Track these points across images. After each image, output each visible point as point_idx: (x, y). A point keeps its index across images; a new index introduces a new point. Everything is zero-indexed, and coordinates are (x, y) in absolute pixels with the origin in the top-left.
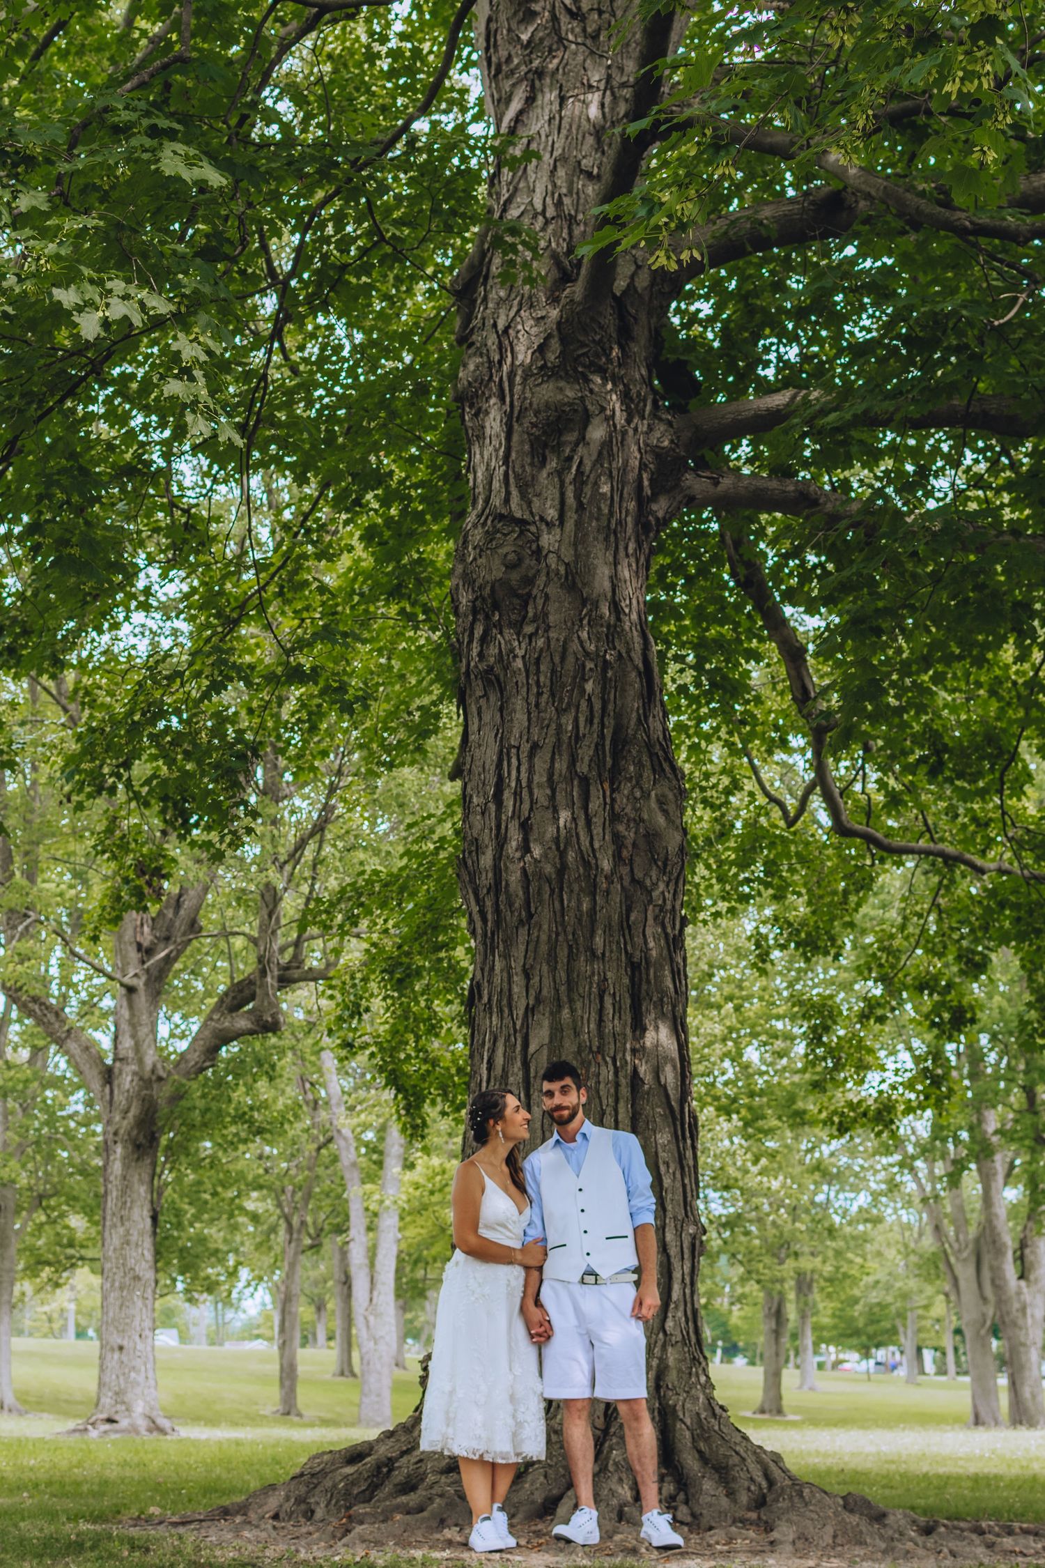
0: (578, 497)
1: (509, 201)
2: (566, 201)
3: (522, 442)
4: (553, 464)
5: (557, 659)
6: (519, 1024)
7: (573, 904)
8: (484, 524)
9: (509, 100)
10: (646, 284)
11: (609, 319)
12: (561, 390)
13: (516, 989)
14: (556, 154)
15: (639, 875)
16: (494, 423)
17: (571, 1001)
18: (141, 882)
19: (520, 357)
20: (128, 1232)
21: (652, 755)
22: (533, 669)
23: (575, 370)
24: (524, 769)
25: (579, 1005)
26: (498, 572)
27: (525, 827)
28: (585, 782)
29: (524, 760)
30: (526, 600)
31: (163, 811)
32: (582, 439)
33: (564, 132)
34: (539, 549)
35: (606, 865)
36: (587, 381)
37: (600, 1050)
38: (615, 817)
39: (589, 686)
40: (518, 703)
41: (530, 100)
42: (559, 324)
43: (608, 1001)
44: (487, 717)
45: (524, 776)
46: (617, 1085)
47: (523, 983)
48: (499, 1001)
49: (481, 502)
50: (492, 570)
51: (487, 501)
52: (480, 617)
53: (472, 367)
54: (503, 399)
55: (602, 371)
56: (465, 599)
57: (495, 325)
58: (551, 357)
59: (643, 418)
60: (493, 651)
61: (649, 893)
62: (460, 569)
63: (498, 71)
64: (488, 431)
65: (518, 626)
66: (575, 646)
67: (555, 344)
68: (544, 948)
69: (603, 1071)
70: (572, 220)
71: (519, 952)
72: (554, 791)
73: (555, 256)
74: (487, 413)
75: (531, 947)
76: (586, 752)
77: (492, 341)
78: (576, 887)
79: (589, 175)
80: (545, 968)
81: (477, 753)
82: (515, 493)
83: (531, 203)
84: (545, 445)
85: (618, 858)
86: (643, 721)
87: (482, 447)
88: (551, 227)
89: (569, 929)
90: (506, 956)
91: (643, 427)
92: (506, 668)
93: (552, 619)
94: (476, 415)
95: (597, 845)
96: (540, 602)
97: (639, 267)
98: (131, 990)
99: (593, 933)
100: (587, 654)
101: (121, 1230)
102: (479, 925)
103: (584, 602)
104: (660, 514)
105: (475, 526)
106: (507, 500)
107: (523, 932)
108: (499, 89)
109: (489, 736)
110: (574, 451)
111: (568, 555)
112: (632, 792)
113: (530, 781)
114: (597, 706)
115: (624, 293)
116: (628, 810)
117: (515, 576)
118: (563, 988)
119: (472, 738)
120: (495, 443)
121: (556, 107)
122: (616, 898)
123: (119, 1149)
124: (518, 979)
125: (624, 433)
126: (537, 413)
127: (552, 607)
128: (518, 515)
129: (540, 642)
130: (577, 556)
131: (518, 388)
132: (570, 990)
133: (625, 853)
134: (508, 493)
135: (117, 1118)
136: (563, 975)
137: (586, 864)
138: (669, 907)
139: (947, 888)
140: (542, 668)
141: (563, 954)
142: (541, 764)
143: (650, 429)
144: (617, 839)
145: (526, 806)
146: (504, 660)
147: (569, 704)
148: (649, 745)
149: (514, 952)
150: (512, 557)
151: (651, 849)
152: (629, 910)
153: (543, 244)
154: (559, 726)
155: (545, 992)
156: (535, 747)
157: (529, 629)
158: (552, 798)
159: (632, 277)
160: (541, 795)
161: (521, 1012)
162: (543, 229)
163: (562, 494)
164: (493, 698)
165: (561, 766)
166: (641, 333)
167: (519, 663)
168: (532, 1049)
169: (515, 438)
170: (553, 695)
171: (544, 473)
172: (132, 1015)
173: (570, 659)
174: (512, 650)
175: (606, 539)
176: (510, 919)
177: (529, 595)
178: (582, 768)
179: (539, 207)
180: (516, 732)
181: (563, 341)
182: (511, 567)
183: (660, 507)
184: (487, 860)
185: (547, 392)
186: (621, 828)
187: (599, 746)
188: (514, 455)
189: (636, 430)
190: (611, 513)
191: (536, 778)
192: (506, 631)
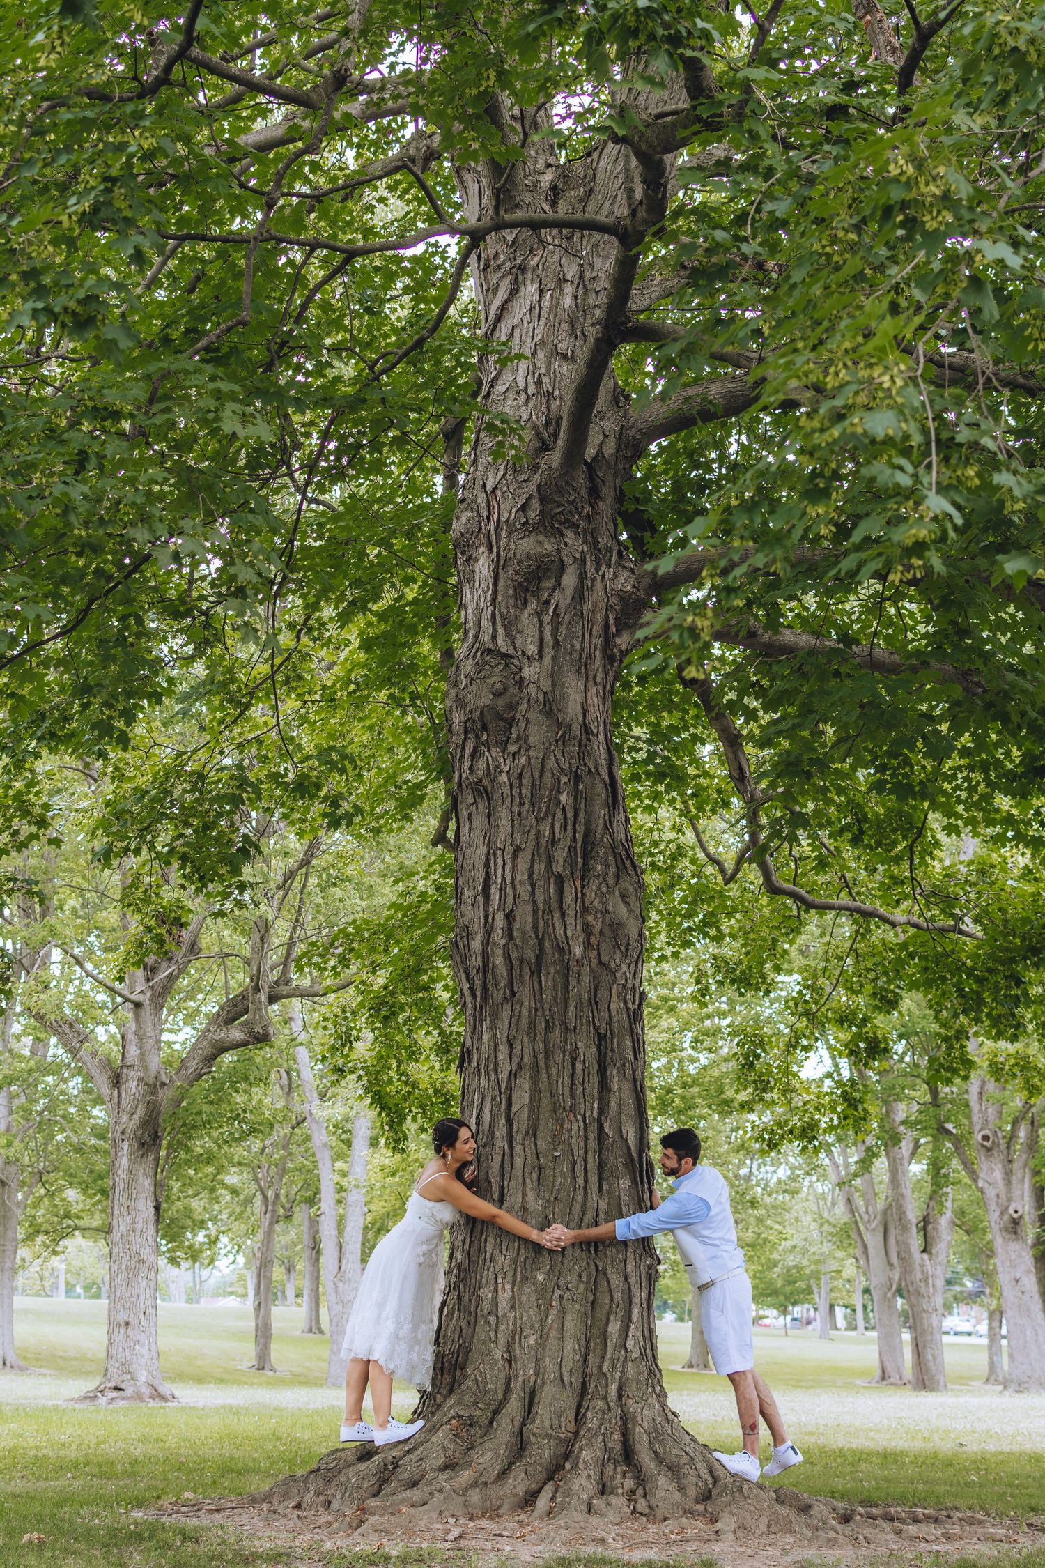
0: (554, 636)
1: (496, 378)
2: (545, 380)
3: (507, 587)
4: (533, 606)
5: (536, 775)
6: (503, 1086)
7: (550, 984)
8: (474, 657)
9: (496, 290)
10: (612, 451)
11: (581, 481)
12: (541, 543)
13: (501, 1057)
14: (537, 339)
15: (605, 958)
16: (483, 568)
17: (547, 1067)
18: (162, 930)
19: (506, 515)
20: (133, 1221)
21: (615, 855)
22: (516, 782)
23: (552, 526)
24: (508, 868)
25: (554, 1070)
26: (487, 699)
27: (509, 917)
28: (560, 880)
29: (509, 861)
30: (510, 723)
31: (182, 868)
32: (558, 584)
33: (543, 320)
34: (521, 680)
35: (578, 950)
36: (562, 535)
37: (573, 1109)
38: (585, 909)
39: (564, 798)
40: (503, 812)
41: (514, 292)
42: (539, 486)
43: (579, 1067)
44: (476, 822)
45: (508, 874)
46: (586, 1139)
47: (507, 1051)
48: (487, 1066)
49: (471, 636)
50: (480, 697)
51: (477, 636)
52: (471, 735)
53: (464, 520)
54: (491, 549)
55: (575, 526)
56: (458, 720)
57: (484, 486)
58: (533, 515)
59: (609, 566)
60: (481, 765)
61: (614, 973)
62: (453, 693)
63: (487, 266)
64: (477, 575)
65: (503, 745)
66: (551, 763)
67: (535, 504)
68: (525, 1022)
69: (575, 1127)
70: (549, 396)
71: (503, 1025)
72: (533, 888)
73: (535, 428)
74: (477, 560)
75: (514, 1020)
76: (561, 854)
77: (481, 498)
78: (552, 970)
79: (565, 357)
80: (526, 1039)
81: (468, 853)
82: (501, 630)
83: (515, 380)
84: (527, 590)
85: (587, 944)
86: (608, 826)
87: (472, 588)
88: (532, 402)
89: (547, 1006)
90: (493, 1028)
91: (609, 575)
92: (493, 781)
93: (532, 740)
94: (467, 561)
95: (569, 934)
96: (522, 725)
97: (606, 436)
98: (138, 1005)
99: (566, 1008)
100: (562, 770)
101: (128, 1219)
102: (469, 999)
103: (559, 726)
104: (623, 647)
105: (466, 658)
106: (494, 637)
107: (507, 1007)
108: (487, 282)
109: (478, 838)
110: (551, 595)
111: (546, 685)
112: (599, 888)
113: (513, 879)
114: (570, 814)
115: (594, 459)
116: (596, 903)
117: (501, 703)
118: (541, 1056)
119: (463, 839)
120: (484, 585)
121: (536, 298)
122: (586, 978)
123: (126, 1146)
124: (503, 1049)
125: (594, 580)
126: (520, 562)
127: (532, 731)
128: (504, 650)
129: (523, 760)
130: (554, 685)
131: (503, 541)
132: (547, 1057)
133: (593, 940)
134: (495, 630)
135: (125, 1118)
136: (541, 1045)
137: (561, 950)
138: (630, 985)
139: (863, 936)
140: (524, 782)
141: (541, 1026)
142: (523, 863)
143: (616, 576)
144: (587, 927)
145: (510, 900)
146: (492, 773)
147: (547, 814)
148: (613, 847)
149: (499, 1025)
150: (498, 686)
151: (616, 936)
152: (596, 988)
153: (525, 417)
154: (538, 832)
155: (526, 1060)
156: (518, 850)
157: (512, 748)
158: (533, 893)
159: (601, 445)
160: (524, 891)
161: (506, 1077)
162: (526, 404)
163: (541, 632)
164: (481, 806)
165: (540, 867)
166: (608, 492)
167: (504, 778)
168: (514, 1109)
169: (501, 583)
170: (533, 805)
171: (526, 614)
172: (139, 1027)
173: (548, 774)
174: (498, 766)
175: (578, 671)
176: (497, 996)
177: (513, 719)
178: (558, 868)
179: (522, 384)
180: (501, 836)
181: (542, 500)
182: (498, 694)
183: (623, 641)
184: (476, 945)
185: (528, 545)
186: (590, 918)
187: (572, 849)
188: (500, 598)
189: (603, 577)
190: (582, 649)
191: (519, 877)
192: (493, 750)
